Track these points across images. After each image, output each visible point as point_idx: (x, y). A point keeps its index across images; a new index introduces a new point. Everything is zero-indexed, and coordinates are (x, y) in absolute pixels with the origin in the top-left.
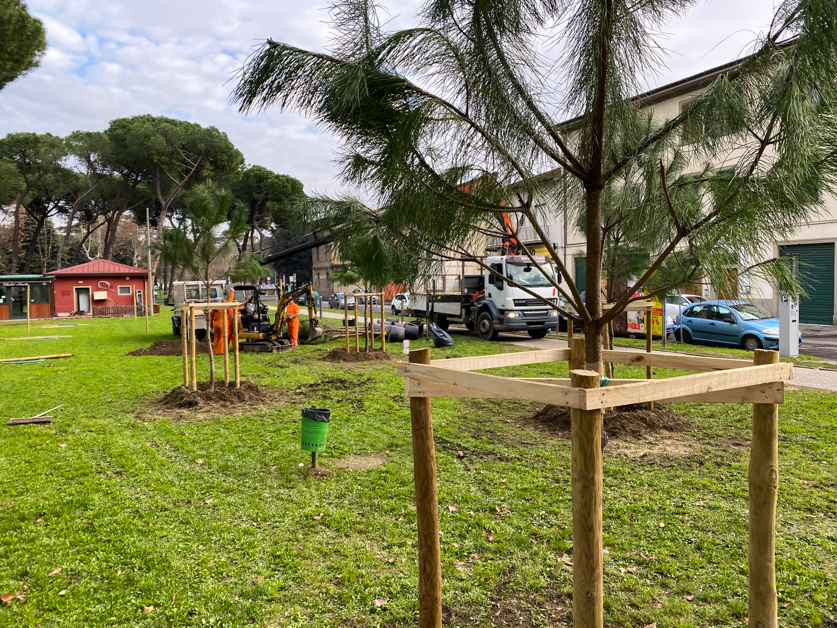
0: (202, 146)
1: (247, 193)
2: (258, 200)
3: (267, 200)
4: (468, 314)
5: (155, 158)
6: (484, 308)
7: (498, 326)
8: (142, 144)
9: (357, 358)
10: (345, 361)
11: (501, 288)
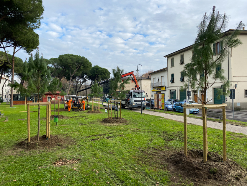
0: (80, 62)
1: (94, 73)
2: (96, 75)
3: (99, 74)
4: (127, 104)
5: (69, 65)
6: (129, 103)
7: (131, 107)
8: (66, 61)
9: (92, 112)
10: (90, 113)
11: (132, 98)
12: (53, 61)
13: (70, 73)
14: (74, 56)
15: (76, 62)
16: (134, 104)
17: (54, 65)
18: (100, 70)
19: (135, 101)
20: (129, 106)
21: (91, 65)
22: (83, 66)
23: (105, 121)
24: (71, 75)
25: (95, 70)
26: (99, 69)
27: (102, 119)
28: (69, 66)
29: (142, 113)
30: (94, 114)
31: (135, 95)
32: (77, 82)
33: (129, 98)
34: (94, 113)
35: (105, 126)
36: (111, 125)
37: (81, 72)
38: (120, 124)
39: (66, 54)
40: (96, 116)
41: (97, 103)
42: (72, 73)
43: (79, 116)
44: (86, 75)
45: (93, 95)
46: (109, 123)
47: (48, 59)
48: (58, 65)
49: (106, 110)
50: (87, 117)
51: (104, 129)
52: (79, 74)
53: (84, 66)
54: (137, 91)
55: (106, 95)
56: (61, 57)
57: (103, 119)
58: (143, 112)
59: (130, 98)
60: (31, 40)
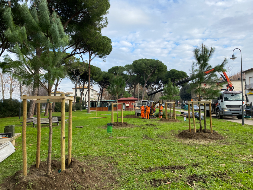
0: (155, 65)
1: (170, 77)
2: (173, 79)
4: (214, 110)
5: (143, 70)
6: (218, 108)
7: (221, 114)
8: (140, 66)
9: (166, 120)
10: (163, 121)
11: (222, 102)
12: (128, 67)
13: (144, 78)
14: (148, 60)
15: (150, 66)
16: (226, 110)
17: (129, 72)
18: (177, 74)
19: (228, 106)
20: (218, 113)
21: (166, 68)
22: (157, 69)
23: (184, 135)
24: (145, 81)
25: (171, 73)
26: (175, 72)
27: (179, 131)
28: (143, 72)
29: (243, 123)
30: (169, 123)
31: (226, 98)
32: (152, 89)
33: (218, 102)
34: (169, 121)
35: (183, 144)
36: (194, 142)
37: (156, 77)
38: (212, 142)
39: (140, 59)
40: (170, 125)
41: (172, 110)
42: (146, 78)
43: (147, 125)
44: (161, 80)
45: (166, 97)
46: (191, 138)
47: (123, 66)
48: (132, 71)
49: (185, 118)
50: (157, 127)
51: (181, 151)
52: (154, 80)
53: (159, 70)
54: (230, 92)
55: (185, 102)
56: (135, 62)
57: (181, 131)
58: (245, 123)
59: (220, 102)
60: (101, 42)
